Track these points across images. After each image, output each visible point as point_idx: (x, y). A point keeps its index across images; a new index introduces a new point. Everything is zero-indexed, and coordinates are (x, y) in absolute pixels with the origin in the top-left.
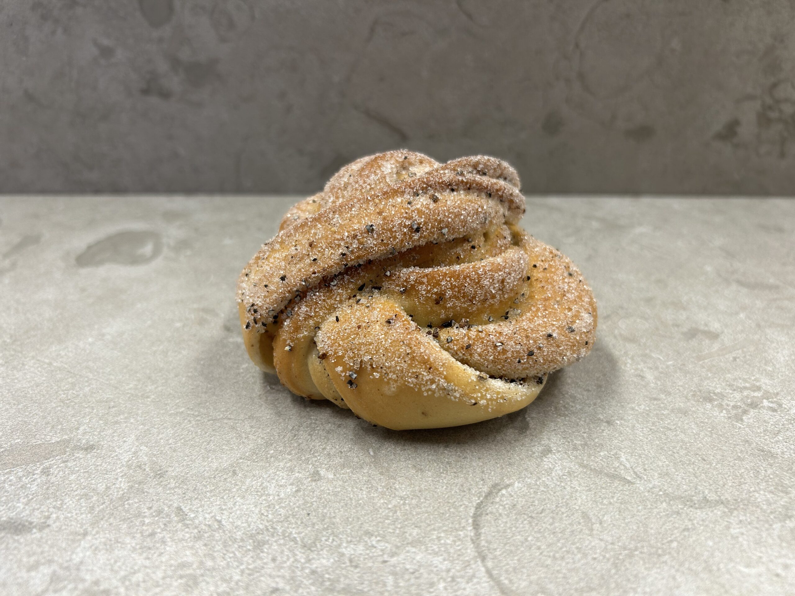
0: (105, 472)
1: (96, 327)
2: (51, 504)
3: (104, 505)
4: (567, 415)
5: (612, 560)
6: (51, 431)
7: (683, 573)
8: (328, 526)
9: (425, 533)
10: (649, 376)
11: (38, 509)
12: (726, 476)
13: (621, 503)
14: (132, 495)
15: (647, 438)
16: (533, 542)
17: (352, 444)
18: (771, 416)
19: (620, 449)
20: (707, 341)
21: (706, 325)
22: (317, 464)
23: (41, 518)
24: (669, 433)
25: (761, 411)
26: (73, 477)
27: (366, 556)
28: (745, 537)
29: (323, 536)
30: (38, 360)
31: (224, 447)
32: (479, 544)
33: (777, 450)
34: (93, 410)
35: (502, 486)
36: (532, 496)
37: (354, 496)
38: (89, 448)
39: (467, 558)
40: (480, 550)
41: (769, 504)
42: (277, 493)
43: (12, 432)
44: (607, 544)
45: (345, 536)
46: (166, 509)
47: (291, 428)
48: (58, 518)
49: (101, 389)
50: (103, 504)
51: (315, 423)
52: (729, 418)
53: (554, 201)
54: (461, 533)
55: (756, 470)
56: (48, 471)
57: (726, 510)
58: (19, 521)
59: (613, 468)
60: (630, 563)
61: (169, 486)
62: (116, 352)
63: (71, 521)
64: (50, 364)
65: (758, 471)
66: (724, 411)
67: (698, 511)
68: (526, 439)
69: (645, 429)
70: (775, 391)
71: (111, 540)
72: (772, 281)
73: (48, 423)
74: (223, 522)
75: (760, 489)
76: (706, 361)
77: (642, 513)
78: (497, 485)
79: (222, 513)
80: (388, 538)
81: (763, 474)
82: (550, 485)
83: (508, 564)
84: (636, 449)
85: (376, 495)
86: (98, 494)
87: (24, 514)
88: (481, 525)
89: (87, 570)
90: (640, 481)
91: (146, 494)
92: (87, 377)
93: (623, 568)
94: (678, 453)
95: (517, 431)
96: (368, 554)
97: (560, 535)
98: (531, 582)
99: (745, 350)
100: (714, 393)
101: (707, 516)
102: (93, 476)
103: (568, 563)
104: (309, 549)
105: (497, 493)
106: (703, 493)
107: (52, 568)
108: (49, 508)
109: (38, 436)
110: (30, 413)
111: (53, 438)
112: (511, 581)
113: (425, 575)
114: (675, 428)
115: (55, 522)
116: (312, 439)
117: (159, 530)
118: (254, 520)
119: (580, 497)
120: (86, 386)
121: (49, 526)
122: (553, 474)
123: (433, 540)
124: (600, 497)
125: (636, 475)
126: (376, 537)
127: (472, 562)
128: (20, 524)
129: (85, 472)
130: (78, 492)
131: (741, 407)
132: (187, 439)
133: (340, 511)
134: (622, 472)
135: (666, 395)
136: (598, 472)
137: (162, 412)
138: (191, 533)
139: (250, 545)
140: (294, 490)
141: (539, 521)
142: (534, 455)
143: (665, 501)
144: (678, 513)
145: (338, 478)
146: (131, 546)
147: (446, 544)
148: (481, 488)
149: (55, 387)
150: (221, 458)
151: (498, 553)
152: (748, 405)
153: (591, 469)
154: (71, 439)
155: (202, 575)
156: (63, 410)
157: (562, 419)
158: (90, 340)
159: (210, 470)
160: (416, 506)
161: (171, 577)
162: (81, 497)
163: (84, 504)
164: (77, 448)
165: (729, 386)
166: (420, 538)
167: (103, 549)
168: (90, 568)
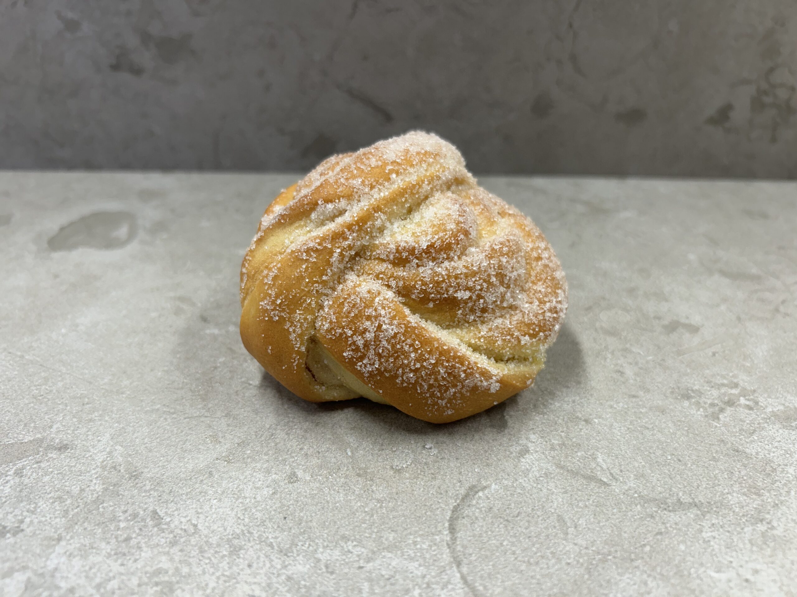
0: (79, 473)
1: (69, 316)
2: (24, 507)
3: (78, 509)
4: (546, 413)
5: (585, 565)
6: (24, 429)
7: (655, 578)
8: (304, 531)
9: (401, 538)
10: (629, 372)
11: (11, 513)
12: (701, 477)
13: (597, 506)
14: (107, 498)
15: (624, 438)
16: (509, 547)
17: (330, 444)
18: (748, 414)
19: (597, 449)
20: (688, 335)
21: (688, 318)
22: (294, 464)
23: (14, 522)
24: (646, 432)
25: (737, 409)
26: (46, 479)
27: (342, 562)
28: (716, 540)
29: (300, 541)
30: (10, 353)
31: (200, 447)
32: (454, 549)
33: (751, 450)
34: (67, 406)
35: (479, 488)
36: (509, 498)
37: (331, 498)
38: (63, 448)
39: (442, 564)
40: (455, 555)
41: (742, 507)
42: (254, 496)
44: (582, 548)
45: (321, 541)
46: (142, 513)
47: (268, 426)
48: (31, 522)
49: (75, 384)
50: (78, 506)
51: (293, 422)
52: (706, 416)
53: (540, 182)
54: (437, 537)
55: (730, 472)
56: (21, 472)
57: (699, 512)
59: (590, 469)
60: (603, 568)
61: (144, 488)
62: (90, 344)
63: (45, 525)
64: (22, 357)
65: (732, 473)
66: (701, 410)
67: (672, 514)
68: (505, 439)
69: (622, 428)
70: (752, 388)
71: (85, 546)
72: (754, 271)
73: (20, 421)
74: (199, 527)
75: (734, 491)
76: (685, 356)
77: (617, 516)
78: (474, 486)
79: (198, 517)
80: (364, 542)
81: (737, 475)
82: (527, 487)
83: (483, 570)
84: (613, 449)
86: (72, 497)
88: (458, 529)
89: (62, 577)
91: (121, 497)
92: (60, 371)
93: (596, 574)
94: (654, 453)
95: (495, 430)
96: (344, 560)
97: (535, 539)
98: (505, 589)
99: (724, 344)
100: (692, 390)
101: (680, 519)
102: (67, 478)
103: (542, 569)
104: (286, 555)
105: (474, 496)
106: (677, 495)
107: (27, 575)
108: (23, 511)
109: (10, 434)
111: (26, 437)
112: (485, 587)
113: (401, 581)
114: (653, 427)
115: (28, 527)
116: (289, 439)
117: (134, 536)
118: (231, 524)
119: (556, 499)
120: (59, 381)
121: (22, 530)
122: (530, 475)
123: (409, 544)
124: (576, 499)
125: (612, 477)
126: (352, 542)
127: (447, 568)
129: (59, 473)
130: (52, 495)
131: (718, 405)
132: (163, 438)
133: (317, 515)
134: (599, 473)
135: (644, 392)
136: (575, 474)
137: (137, 409)
138: (167, 538)
139: (226, 550)
140: (271, 492)
141: (514, 524)
142: (512, 456)
143: (640, 503)
144: (652, 517)
145: (315, 479)
146: (106, 552)
147: (421, 549)
148: (458, 491)
149: (27, 382)
150: (198, 459)
151: (473, 558)
152: (725, 403)
153: (568, 471)
154: (44, 438)
155: (178, 582)
156: (36, 407)
157: (541, 418)
158: (63, 331)
159: (186, 471)
160: (393, 509)
161: (147, 584)
162: (55, 500)
163: (58, 508)
164: (50, 448)
165: (707, 382)
166: (396, 542)
167: (77, 555)
168: (65, 575)
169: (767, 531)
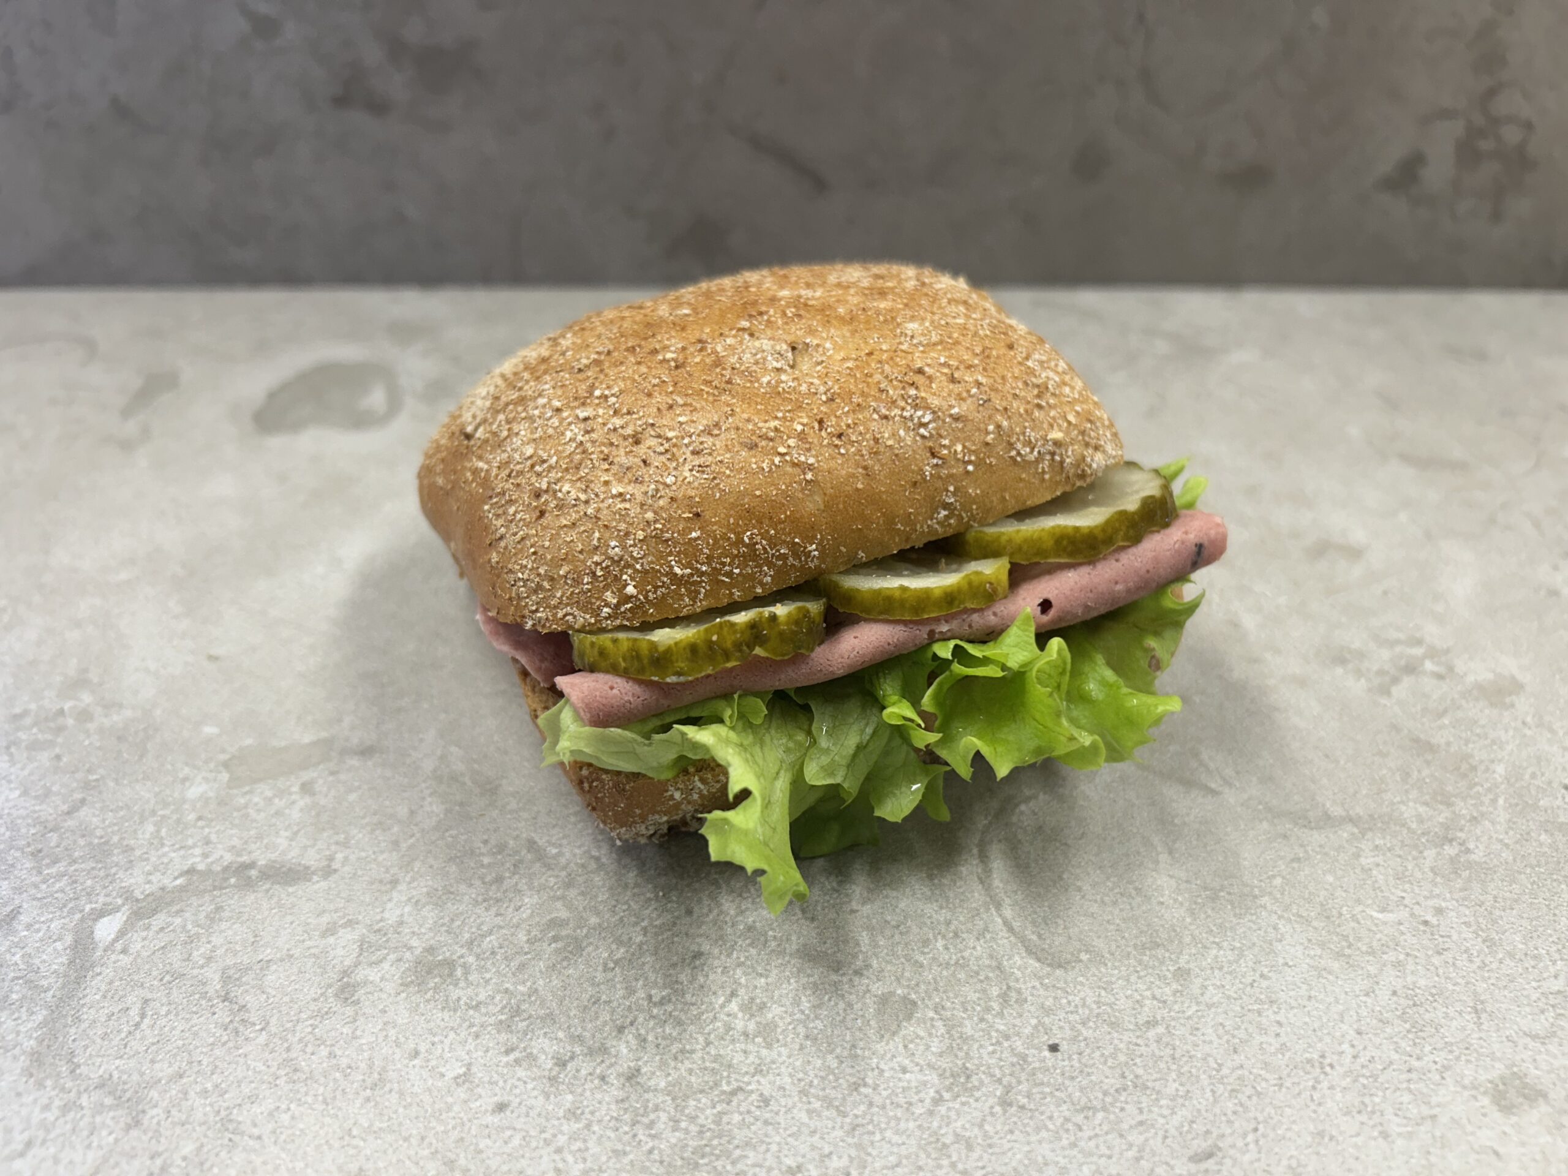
1: (324, 546)
2: (330, 839)
3: (414, 839)
5: (1186, 904)
6: (295, 725)
11: (312, 847)
12: (1359, 780)
16: (1071, 881)
18: (1435, 686)
19: (1200, 741)
20: (1343, 563)
21: (1343, 534)
23: (320, 859)
25: (1419, 679)
26: (353, 797)
28: (1381, 868)
35: (1021, 800)
38: (366, 752)
39: (974, 905)
40: (993, 894)
41: (1421, 821)
43: (236, 727)
46: (511, 842)
48: (346, 858)
49: (361, 654)
50: (412, 836)
52: (1370, 690)
54: (963, 869)
55: (1404, 771)
56: (311, 788)
57: (1356, 830)
58: (288, 866)
59: (1189, 770)
61: (508, 807)
63: (368, 862)
64: (264, 613)
67: (1315, 832)
70: (1445, 646)
71: (437, 890)
72: (1458, 453)
73: (288, 712)
75: (1409, 800)
76: (1339, 596)
78: (1013, 797)
81: (1415, 777)
83: (1035, 912)
84: (1224, 741)
87: (292, 854)
88: (993, 858)
89: (413, 933)
90: (1231, 789)
94: (1288, 746)
97: (1110, 871)
99: (1402, 577)
100: (1349, 651)
101: (1327, 840)
102: (385, 794)
105: (1012, 810)
106: (1324, 805)
107: (358, 932)
108: (329, 844)
109: (279, 732)
110: (254, 697)
111: (304, 736)
115: (343, 865)
117: (507, 874)
121: (335, 871)
122: (1097, 780)
125: (1224, 781)
127: (982, 910)
128: (290, 870)
129: (370, 789)
130: (367, 820)
131: (1389, 673)
134: (1203, 776)
136: (1166, 777)
137: (471, 690)
138: (558, 876)
143: (1266, 818)
144: (1285, 836)
146: (470, 898)
148: (988, 804)
149: (283, 653)
151: (1019, 897)
152: (1401, 670)
153: (1155, 773)
154: (334, 737)
158: (320, 570)
161: (540, 940)
162: (375, 827)
163: (381, 838)
164: (346, 751)
165: (1374, 638)
167: (428, 903)
168: (416, 929)
169: (1457, 855)
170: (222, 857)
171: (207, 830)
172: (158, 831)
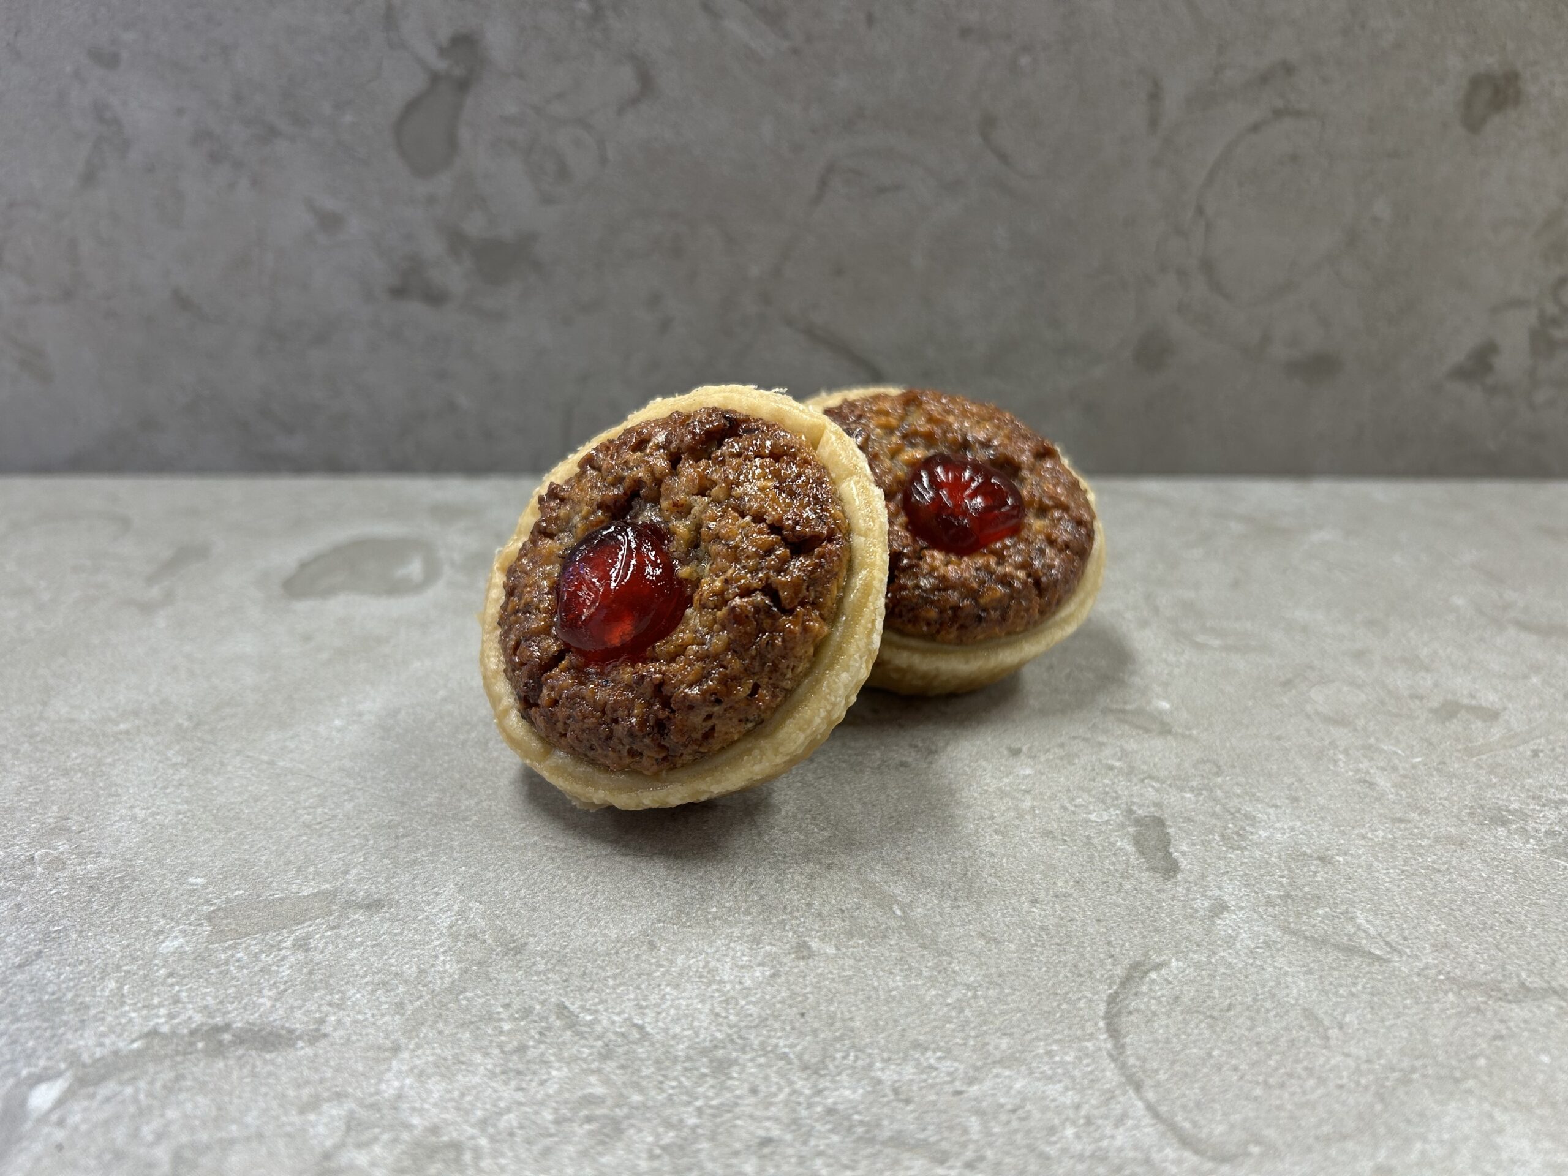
0: (411, 945)
1: (344, 700)
2: (322, 999)
3: (421, 1001)
4: (1245, 848)
5: (1373, 1088)
6: (297, 875)
7: (1505, 1108)
8: (843, 1035)
9: (1022, 1045)
10: (1383, 782)
11: (300, 1008)
12: (1554, 948)
13: (1372, 994)
14: (470, 985)
15: (1399, 886)
16: (1223, 1059)
17: (858, 897)
19: (1352, 904)
20: (1479, 724)
21: (1473, 697)
22: (801, 930)
23: (307, 1022)
24: (1437, 877)
26: (354, 953)
27: (923, 1084)
29: (837, 1051)
30: (248, 757)
31: (624, 902)
32: (1124, 1063)
34: (368, 840)
35: (1149, 967)
36: (1207, 981)
37: (880, 984)
38: (374, 905)
39: (1108, 1086)
40: (1128, 1073)
42: (738, 980)
43: (225, 878)
44: (1359, 1061)
45: (876, 1051)
46: (538, 1007)
48: (339, 1022)
49: (375, 805)
50: (420, 997)
51: (785, 863)
52: (1543, 851)
53: (1153, 486)
54: (1088, 1044)
56: (305, 944)
57: (1562, 1003)
58: (269, 1029)
59: (1346, 935)
60: (1407, 1093)
61: (535, 968)
63: (366, 1026)
64: (272, 763)
66: (1532, 840)
67: (1514, 1006)
68: (1179, 888)
69: (1392, 871)
71: (445, 1059)
73: (287, 864)
74: (649, 1029)
76: (1484, 757)
77: (1414, 1011)
78: (1139, 964)
79: (643, 1014)
80: (955, 1053)
82: (1236, 963)
83: (1184, 1095)
84: (1382, 904)
85: (920, 982)
86: (406, 982)
87: (275, 1016)
88: (1124, 1031)
89: (414, 1109)
90: (1401, 957)
91: (494, 982)
92: (344, 785)
93: (1395, 1102)
94: (1460, 910)
95: (1158, 875)
96: (925, 1081)
97: (1269, 1048)
98: (1232, 1126)
99: (1551, 737)
100: (1509, 811)
101: (1530, 1014)
102: (391, 952)
103: (1293, 1094)
104: (816, 1072)
105: (1141, 978)
106: (1518, 976)
107: (346, 1107)
108: (320, 1006)
109: (275, 884)
110: (252, 847)
111: (304, 888)
112: (1195, 1124)
113: (1037, 1115)
114: (1448, 869)
115: (335, 1029)
116: (783, 889)
117: (532, 1043)
118: (705, 1024)
119: (1294, 983)
120: (346, 801)
121: (325, 1035)
122: (1238, 946)
123: (1038, 1056)
124: (1331, 984)
125: (1391, 947)
126: (934, 1052)
127: (1118, 1092)
128: (271, 1033)
129: (374, 946)
130: (368, 978)
131: (1561, 834)
132: (553, 889)
133: (860, 1009)
134: (1364, 941)
135: (1419, 815)
136: (1320, 943)
137: (496, 843)
138: (592, 1047)
139: (703, 1065)
140: (768, 973)
141: (1226, 1023)
142: (1198, 915)
143: (1451, 990)
144: (1478, 1010)
145: (844, 954)
146: (486, 1069)
147: (1064, 1063)
148: (1111, 970)
149: (289, 803)
150: (622, 920)
151: (1162, 1076)
153: (1306, 938)
154: (336, 890)
155: (627, 1117)
156: (312, 841)
157: (1237, 855)
158: (337, 722)
159: (605, 941)
160: (1000, 1000)
161: (569, 1120)
162: (376, 987)
163: (383, 999)
164: (350, 905)
165: (1534, 798)
166: (1014, 1053)
167: (434, 1074)
168: (417, 1105)
170: (190, 1018)
171: (177, 988)
172: (120, 988)
